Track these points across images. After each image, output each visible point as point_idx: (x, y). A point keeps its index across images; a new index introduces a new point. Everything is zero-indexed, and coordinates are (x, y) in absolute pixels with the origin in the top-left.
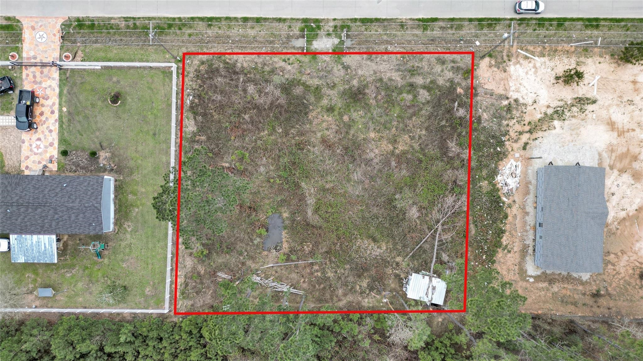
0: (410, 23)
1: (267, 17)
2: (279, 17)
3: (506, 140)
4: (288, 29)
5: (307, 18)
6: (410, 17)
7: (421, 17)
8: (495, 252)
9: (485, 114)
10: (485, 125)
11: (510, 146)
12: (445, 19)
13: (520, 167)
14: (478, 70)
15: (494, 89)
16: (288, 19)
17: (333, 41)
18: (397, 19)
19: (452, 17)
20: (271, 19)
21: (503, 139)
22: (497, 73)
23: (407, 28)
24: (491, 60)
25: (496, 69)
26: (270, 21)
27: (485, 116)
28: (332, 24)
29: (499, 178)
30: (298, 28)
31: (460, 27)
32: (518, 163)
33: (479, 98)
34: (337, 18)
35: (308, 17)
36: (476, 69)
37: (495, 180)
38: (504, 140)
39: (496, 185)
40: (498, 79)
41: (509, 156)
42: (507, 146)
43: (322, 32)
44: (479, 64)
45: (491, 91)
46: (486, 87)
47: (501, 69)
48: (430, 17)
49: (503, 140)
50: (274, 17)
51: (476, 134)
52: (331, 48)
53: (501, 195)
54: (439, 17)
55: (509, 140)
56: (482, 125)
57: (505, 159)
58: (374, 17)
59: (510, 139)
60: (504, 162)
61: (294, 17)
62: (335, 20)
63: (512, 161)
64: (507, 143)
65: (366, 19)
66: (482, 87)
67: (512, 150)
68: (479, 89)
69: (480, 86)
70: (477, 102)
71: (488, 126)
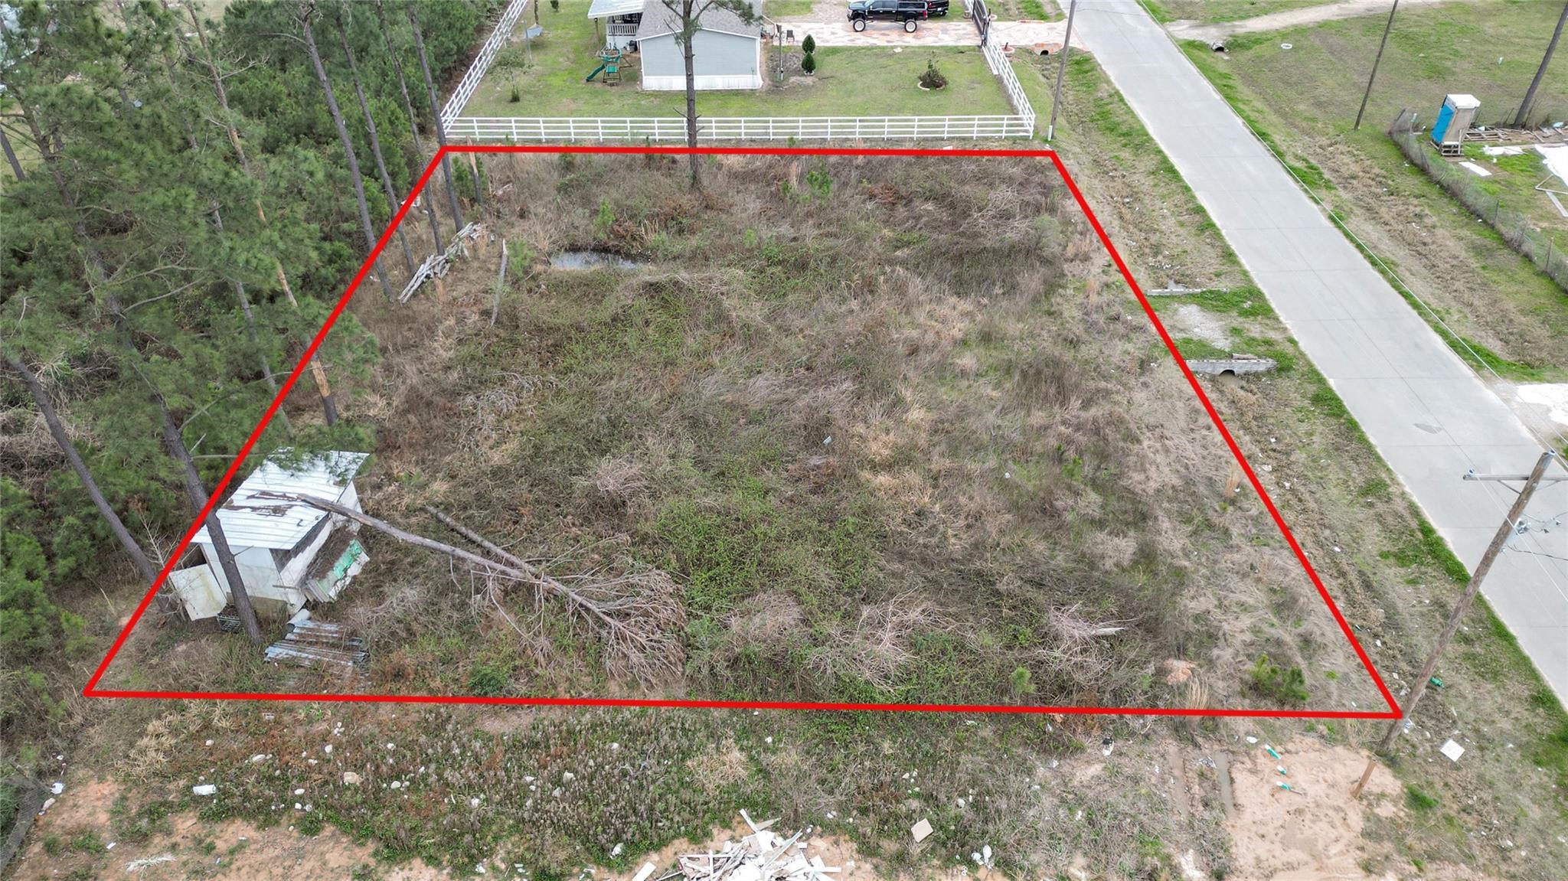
0: (1399, 506)
3: (980, 875)
5: (1262, 295)
6: (1415, 499)
7: (1443, 531)
8: (360, 833)
9: (1096, 769)
10: (1040, 771)
12: (1487, 608)
14: (1310, 740)
15: (1247, 817)
17: (1218, 340)
18: (1387, 468)
19: (1512, 630)
21: (984, 858)
22: (1342, 830)
23: (1371, 505)
24: (1395, 802)
25: (1356, 821)
27: (1086, 772)
28: (1273, 336)
29: (762, 837)
31: (1487, 671)
33: (1172, 747)
34: (1300, 345)
35: (1268, 297)
36: (1311, 729)
37: (756, 818)
38: (975, 865)
39: (726, 825)
40: (1308, 833)
43: (1234, 320)
44: (1345, 742)
45: (1228, 802)
46: (1242, 778)
47: (1371, 846)
48: (1460, 559)
49: (976, 856)
53: (668, 852)
56: (1032, 756)
57: (868, 867)
60: (852, 864)
62: (1292, 341)
64: (964, 876)
66: (1231, 764)
68: (1216, 747)
69: (1233, 752)
70: (1147, 736)
71: (1040, 784)
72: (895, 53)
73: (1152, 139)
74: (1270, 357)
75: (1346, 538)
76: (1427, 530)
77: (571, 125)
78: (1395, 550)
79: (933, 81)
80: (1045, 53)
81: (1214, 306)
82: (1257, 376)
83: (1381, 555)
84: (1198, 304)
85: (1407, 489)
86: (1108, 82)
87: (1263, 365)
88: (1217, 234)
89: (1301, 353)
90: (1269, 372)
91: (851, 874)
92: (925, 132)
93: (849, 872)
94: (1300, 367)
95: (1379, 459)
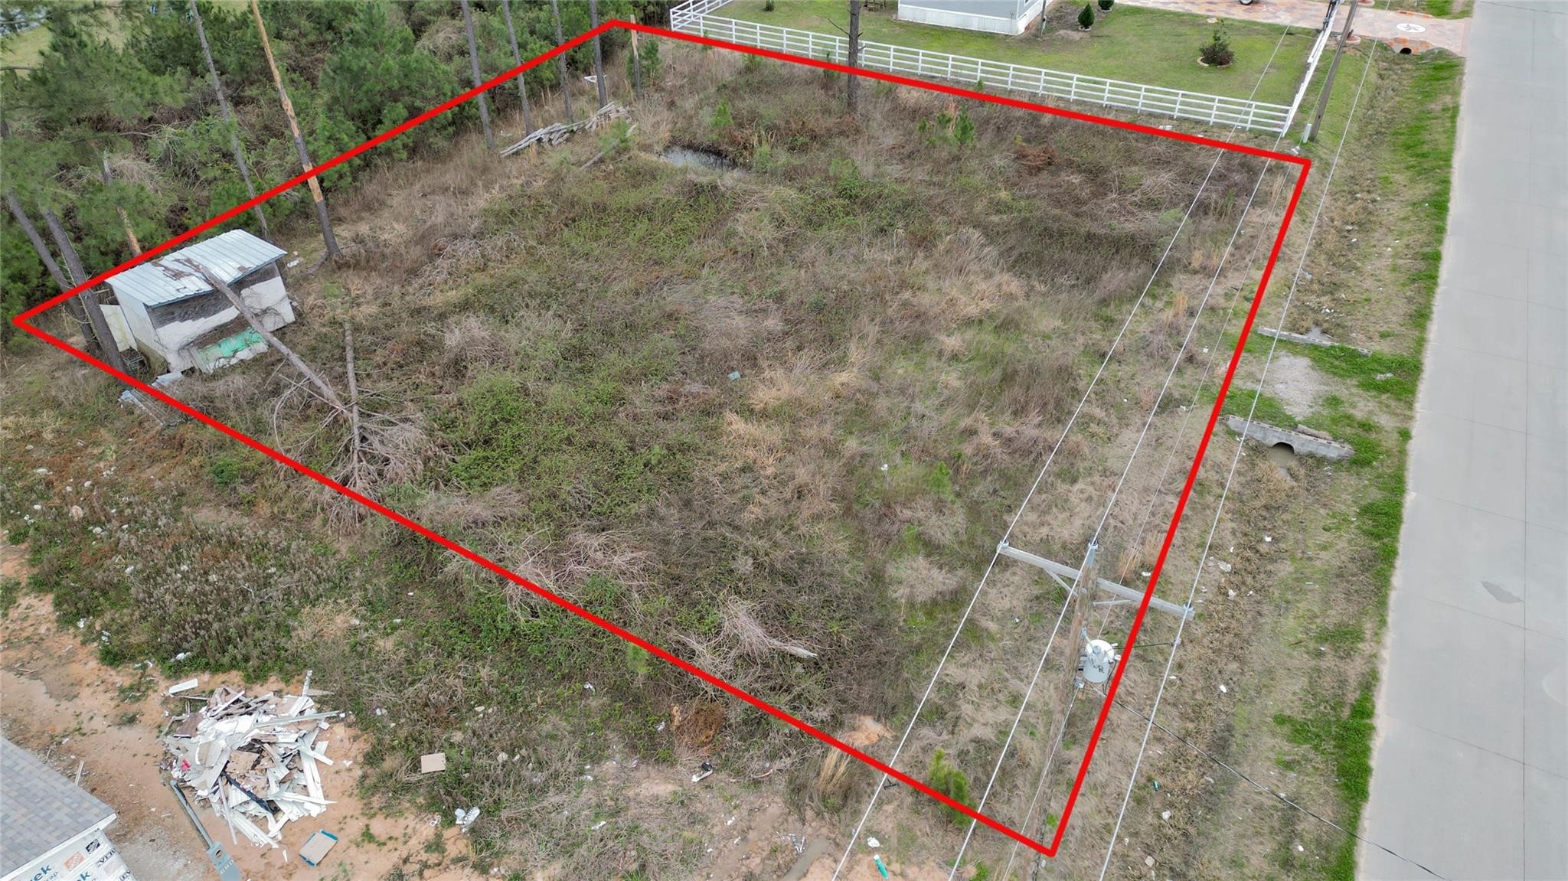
3: (449, 833)
5: (1420, 372)
7: (1384, 720)
9: (665, 789)
10: (610, 766)
11: (398, 832)
13: (249, 829)
14: (941, 875)
16: (1422, 333)
17: (1297, 405)
18: (1383, 622)
21: (467, 817)
23: (1320, 655)
27: (655, 786)
28: (1384, 421)
29: (302, 702)
32: (275, 826)
33: (775, 807)
34: (1412, 443)
36: (957, 864)
38: (452, 822)
39: (286, 677)
41: (354, 805)
42: (410, 820)
43: (1345, 389)
48: (1374, 762)
49: (461, 816)
50: (1436, 307)
51: (594, 703)
53: (219, 678)
54: (1369, 812)
55: (436, 845)
56: (617, 747)
57: (358, 773)
58: (1402, 547)
59: (433, 858)
60: (348, 763)
62: (1405, 435)
63: (315, 803)
64: (429, 826)
66: (822, 856)
67: (368, 836)
68: (824, 831)
69: (837, 845)
70: (757, 783)
71: (595, 777)
72: (1206, 24)
73: (1450, 166)
74: (1350, 443)
75: (1250, 680)
76: (1363, 711)
77: (785, 35)
78: (1300, 717)
79: (1217, 57)
80: (1406, 51)
81: (1332, 365)
82: (1321, 461)
83: (1275, 718)
84: (1314, 359)
85: (1385, 654)
86: (1456, 94)
87: (1335, 450)
88: (1430, 291)
89: (1403, 452)
90: (1338, 463)
91: (337, 772)
92: (1152, 106)
93: (337, 769)
94: (1384, 466)
95: (1382, 604)
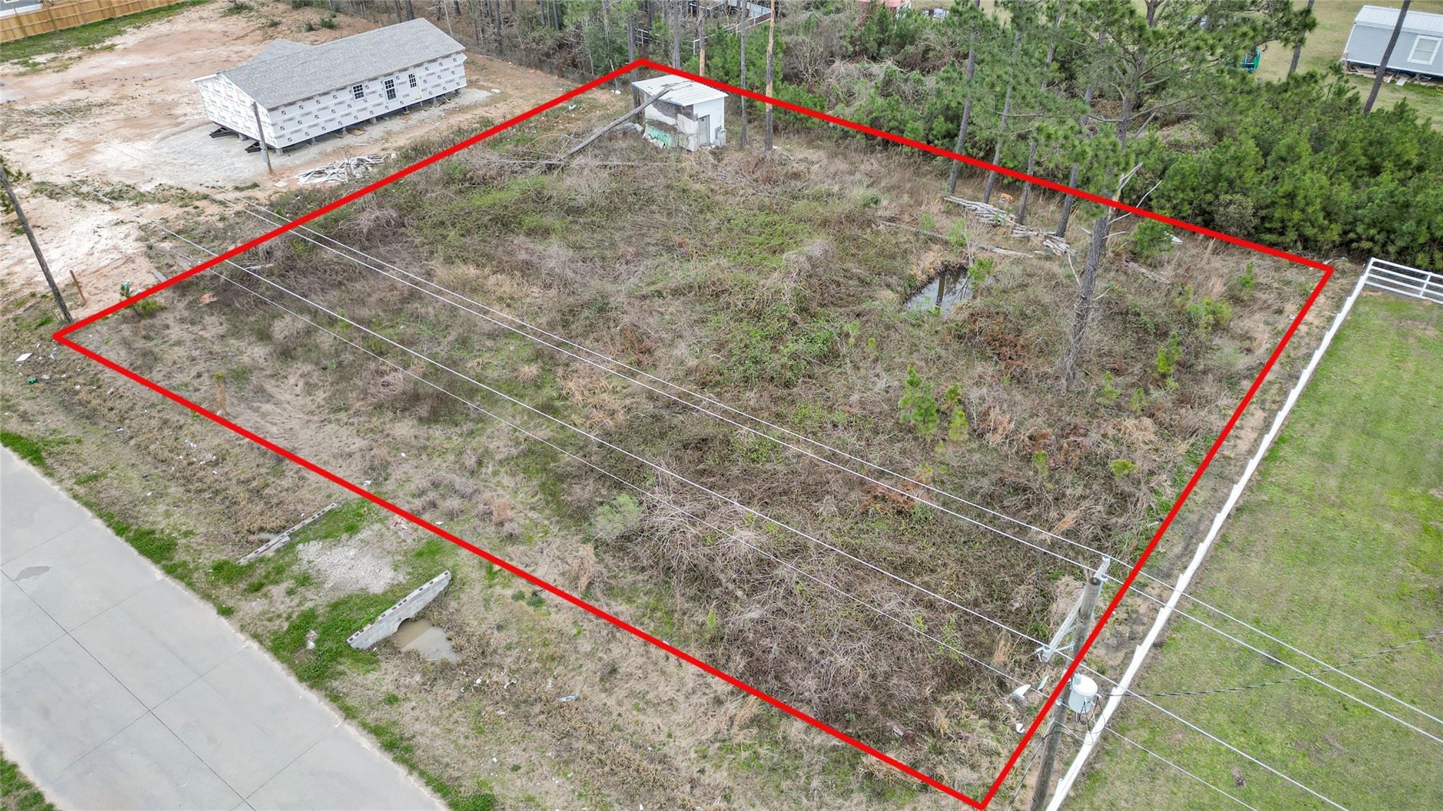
0: (64, 473)
1: (426, 792)
2: (386, 759)
4: (407, 699)
5: (301, 679)
6: (47, 481)
16: (364, 725)
17: (319, 556)
18: (76, 498)
20: (422, 774)
26: (433, 771)
28: (254, 606)
30: (372, 676)
34: (214, 612)
35: (292, 680)
43: (315, 600)
50: (401, 770)
52: (353, 541)
61: (335, 717)
62: (226, 612)
65: (143, 551)
76: (37, 461)
85: (55, 486)
89: (210, 600)
